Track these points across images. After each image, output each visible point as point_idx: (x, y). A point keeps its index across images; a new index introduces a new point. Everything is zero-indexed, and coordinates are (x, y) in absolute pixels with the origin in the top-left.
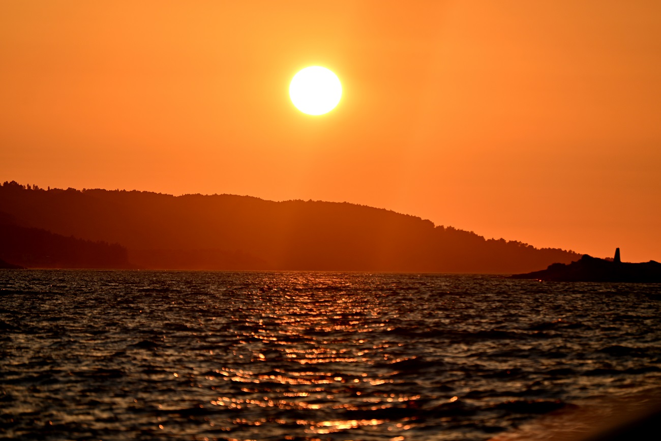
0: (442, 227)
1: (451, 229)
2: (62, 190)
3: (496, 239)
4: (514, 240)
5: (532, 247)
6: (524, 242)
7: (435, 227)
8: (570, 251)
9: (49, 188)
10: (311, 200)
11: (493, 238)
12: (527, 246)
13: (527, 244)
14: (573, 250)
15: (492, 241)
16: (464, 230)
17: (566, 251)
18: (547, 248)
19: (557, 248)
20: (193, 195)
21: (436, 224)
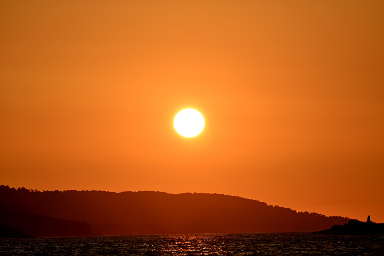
0: (272, 206)
1: (277, 207)
2: (51, 191)
3: (303, 212)
4: (313, 212)
5: (324, 216)
6: (319, 213)
7: (268, 206)
8: (346, 218)
9: (44, 190)
10: (195, 193)
12: (321, 215)
14: (348, 217)
15: (301, 213)
16: (284, 207)
17: (344, 217)
18: (333, 216)
20: (127, 192)
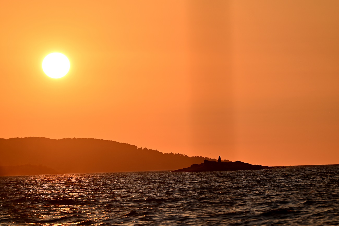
0: (141, 148)
1: (145, 149)
3: (169, 153)
5: (187, 156)
7: (138, 148)
8: (206, 157)
10: (74, 138)
12: (184, 156)
20: (15, 138)
21: (138, 147)
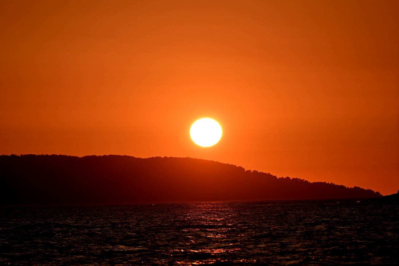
0: (250, 171)
4: (295, 178)
6: (302, 178)
8: (331, 183)
10: (166, 157)
11: (282, 177)
13: (304, 180)
14: (333, 183)
15: (282, 179)
16: (264, 172)
17: (328, 183)
18: (317, 182)
19: (323, 182)
20: (91, 156)
